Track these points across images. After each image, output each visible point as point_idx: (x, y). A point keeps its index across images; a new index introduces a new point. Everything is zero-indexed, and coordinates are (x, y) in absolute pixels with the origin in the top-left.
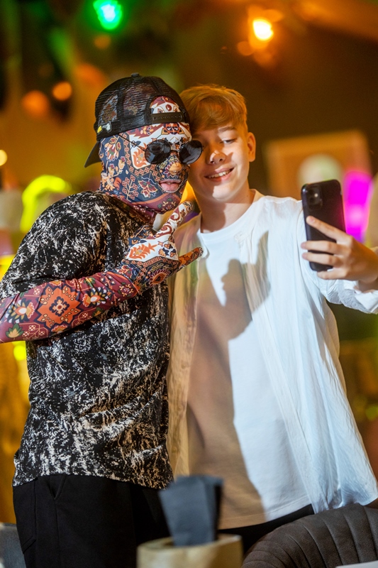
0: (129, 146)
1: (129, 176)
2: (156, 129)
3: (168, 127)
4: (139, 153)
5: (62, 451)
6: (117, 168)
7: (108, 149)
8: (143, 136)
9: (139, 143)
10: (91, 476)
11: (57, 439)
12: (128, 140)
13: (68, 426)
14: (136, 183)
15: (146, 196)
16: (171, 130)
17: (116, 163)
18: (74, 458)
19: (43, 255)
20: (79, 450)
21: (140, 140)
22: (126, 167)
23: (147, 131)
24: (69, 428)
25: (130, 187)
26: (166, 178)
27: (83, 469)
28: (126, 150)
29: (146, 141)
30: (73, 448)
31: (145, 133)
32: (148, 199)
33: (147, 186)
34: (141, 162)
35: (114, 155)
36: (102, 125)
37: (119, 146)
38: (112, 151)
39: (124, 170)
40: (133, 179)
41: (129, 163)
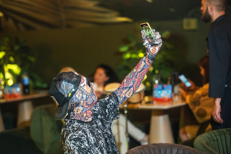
0: (83, 88)
1: (88, 97)
4: (87, 87)
6: (83, 99)
8: (84, 81)
9: (84, 85)
12: (82, 87)
14: (91, 97)
15: (94, 99)
17: (82, 97)
22: (87, 95)
25: (90, 100)
28: (83, 90)
34: (89, 90)
35: (81, 96)
36: (70, 93)
37: (80, 92)
38: (79, 95)
39: (86, 97)
40: (90, 97)
41: (87, 93)
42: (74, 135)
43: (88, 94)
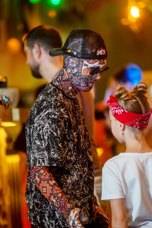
0: (82, 65)
1: (78, 76)
2: (96, 61)
3: (101, 61)
4: (86, 69)
5: (51, 219)
6: (73, 71)
7: (71, 61)
8: (90, 63)
9: (87, 65)
10: (64, 227)
11: (49, 214)
12: (83, 62)
13: (53, 208)
14: (80, 80)
15: (81, 85)
16: (102, 62)
17: (73, 68)
18: (56, 221)
19: (52, 141)
20: (58, 217)
21: (88, 64)
22: (78, 72)
23: (93, 62)
24: (53, 209)
25: (76, 80)
26: (93, 81)
27: (60, 225)
28: (80, 66)
29: (91, 65)
30: (55, 217)
31: (92, 62)
32: (82, 87)
33: (84, 83)
34: (86, 73)
35: (74, 65)
36: (71, 51)
37: (77, 63)
38: (73, 63)
39: (76, 73)
40: (79, 78)
41: (80, 71)
42: (54, 113)
43: (80, 74)
